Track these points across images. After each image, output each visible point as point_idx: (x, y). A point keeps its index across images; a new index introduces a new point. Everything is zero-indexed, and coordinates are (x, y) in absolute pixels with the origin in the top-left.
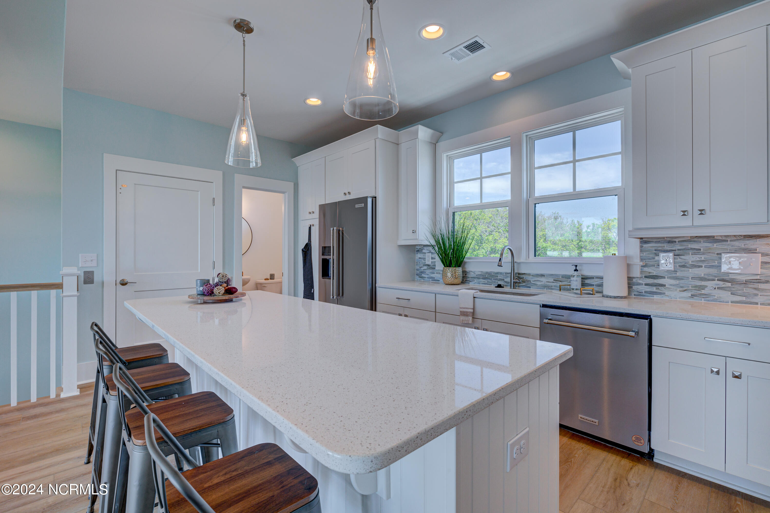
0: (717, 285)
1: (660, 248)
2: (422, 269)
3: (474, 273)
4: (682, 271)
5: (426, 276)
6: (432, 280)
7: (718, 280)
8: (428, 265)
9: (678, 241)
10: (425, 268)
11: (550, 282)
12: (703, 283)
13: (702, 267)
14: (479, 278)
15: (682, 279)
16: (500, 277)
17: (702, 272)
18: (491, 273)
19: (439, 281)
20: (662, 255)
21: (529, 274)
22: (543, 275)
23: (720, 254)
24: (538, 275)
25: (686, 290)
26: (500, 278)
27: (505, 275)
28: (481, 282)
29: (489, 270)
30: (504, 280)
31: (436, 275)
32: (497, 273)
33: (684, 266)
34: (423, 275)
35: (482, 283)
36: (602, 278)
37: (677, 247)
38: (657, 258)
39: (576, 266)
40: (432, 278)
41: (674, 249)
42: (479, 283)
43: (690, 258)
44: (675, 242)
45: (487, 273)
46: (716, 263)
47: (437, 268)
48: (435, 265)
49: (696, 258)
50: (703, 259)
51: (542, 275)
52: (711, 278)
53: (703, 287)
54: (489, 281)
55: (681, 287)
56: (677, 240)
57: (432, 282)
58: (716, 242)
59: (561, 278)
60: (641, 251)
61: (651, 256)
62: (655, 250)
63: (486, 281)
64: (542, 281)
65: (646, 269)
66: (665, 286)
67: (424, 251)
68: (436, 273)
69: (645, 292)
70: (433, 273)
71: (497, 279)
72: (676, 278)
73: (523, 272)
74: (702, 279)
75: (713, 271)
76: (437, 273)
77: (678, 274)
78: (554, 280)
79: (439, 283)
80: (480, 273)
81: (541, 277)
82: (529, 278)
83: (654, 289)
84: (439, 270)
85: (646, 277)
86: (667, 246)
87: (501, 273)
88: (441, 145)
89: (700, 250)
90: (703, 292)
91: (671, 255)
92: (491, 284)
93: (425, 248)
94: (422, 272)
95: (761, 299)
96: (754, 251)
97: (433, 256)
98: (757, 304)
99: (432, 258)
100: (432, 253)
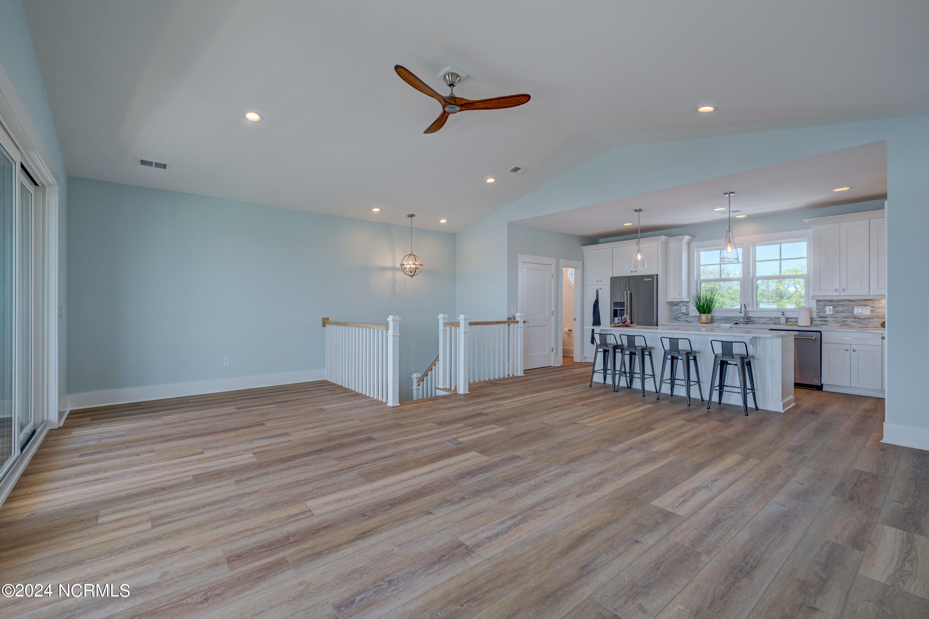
0: (852, 320)
1: (826, 304)
2: (678, 315)
3: (718, 317)
4: (836, 314)
5: (682, 320)
6: (686, 322)
7: (853, 318)
8: (684, 313)
10: (681, 315)
12: (846, 319)
13: (845, 312)
14: (721, 320)
15: (836, 318)
17: (845, 314)
18: (730, 317)
19: (692, 322)
20: (827, 307)
21: (754, 317)
23: (853, 307)
24: (760, 318)
25: (838, 323)
29: (728, 315)
30: (739, 321)
32: (734, 317)
33: (837, 312)
34: (679, 319)
35: (723, 322)
36: (797, 318)
37: (834, 303)
38: (824, 309)
39: (783, 313)
40: (686, 320)
41: (833, 304)
42: (721, 323)
43: (840, 309)
46: (852, 311)
47: (691, 314)
48: (689, 313)
49: (843, 308)
50: (846, 309)
51: (762, 318)
52: (849, 317)
53: (846, 321)
54: (728, 321)
55: (836, 321)
56: (834, 301)
58: (852, 302)
60: (817, 305)
61: (822, 307)
62: (824, 305)
65: (819, 314)
66: (828, 321)
67: (680, 305)
68: (689, 317)
69: (819, 324)
70: (687, 318)
72: (834, 318)
73: (751, 316)
74: (845, 318)
75: (850, 314)
77: (835, 316)
80: (721, 317)
82: (754, 319)
83: (823, 323)
84: (692, 316)
85: (819, 317)
86: (829, 303)
87: (736, 317)
88: (693, 244)
89: (845, 305)
90: (846, 323)
91: (831, 307)
92: (729, 323)
93: (681, 303)
94: (678, 317)
95: (870, 325)
96: (867, 306)
97: (687, 308)
98: (869, 327)
99: (686, 309)
100: (686, 306)
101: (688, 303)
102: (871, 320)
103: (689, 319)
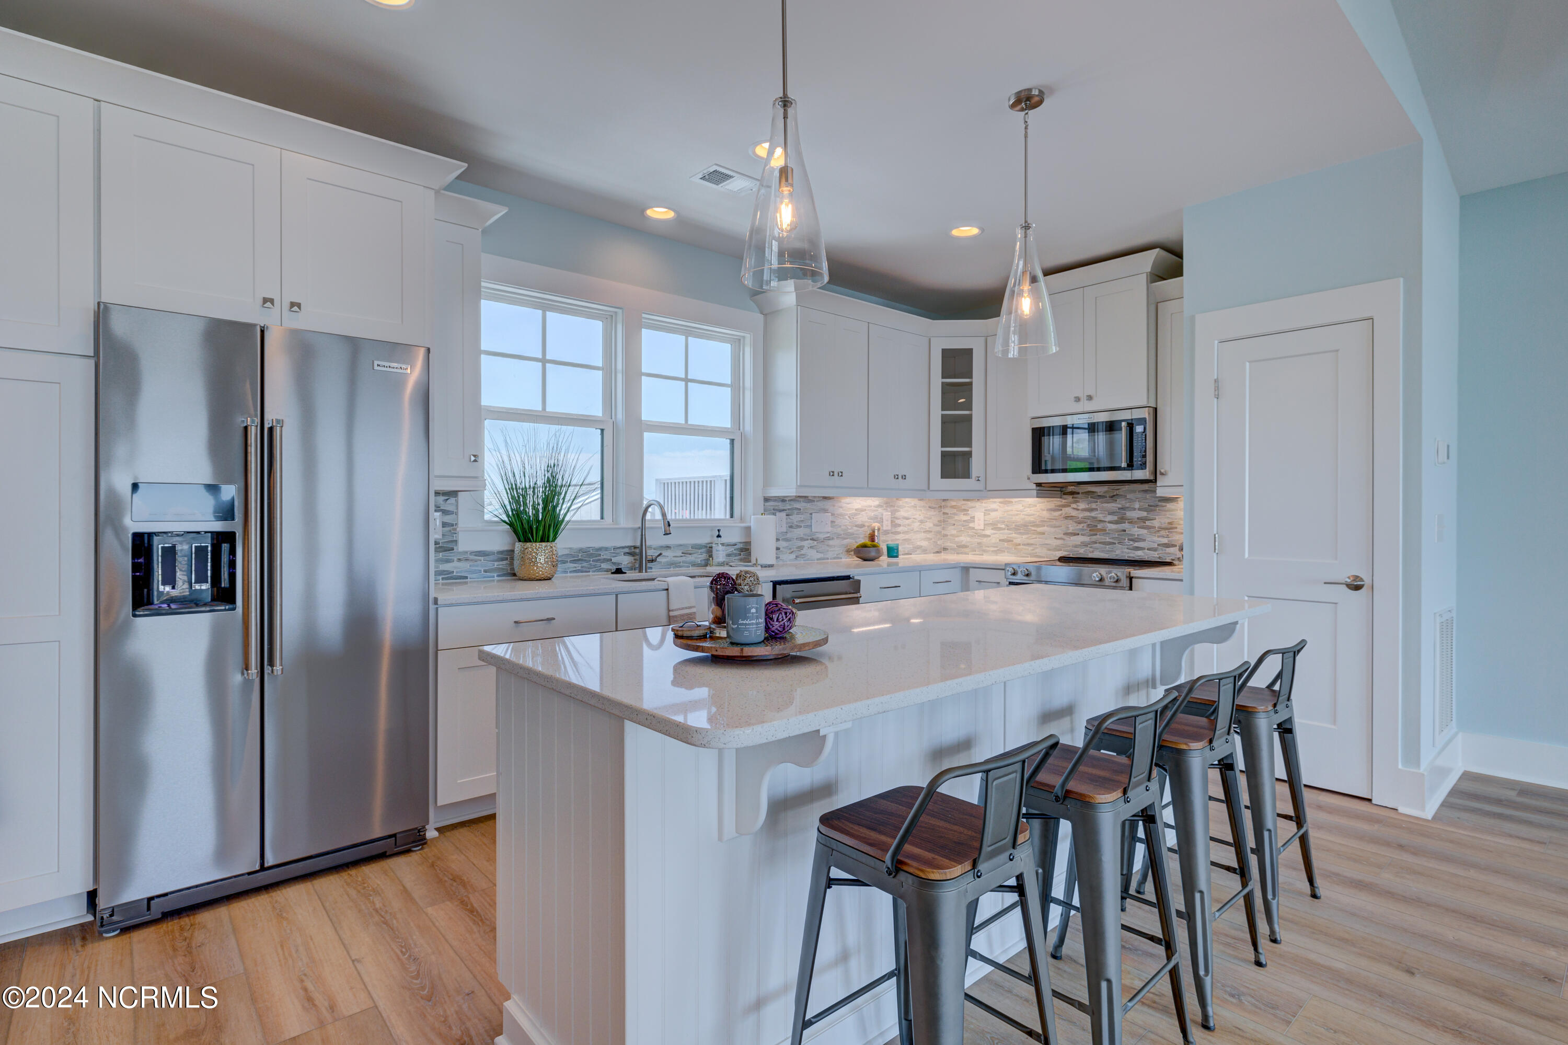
0: (810, 544)
1: (776, 508)
4: (791, 532)
6: (443, 579)
7: (811, 540)
9: (789, 500)
11: (677, 557)
13: (801, 527)
15: (790, 541)
16: (605, 555)
18: (588, 549)
19: (466, 578)
20: (777, 514)
22: (669, 547)
23: (811, 514)
24: (662, 548)
25: (792, 552)
26: (605, 557)
27: (612, 551)
28: (568, 568)
29: (584, 545)
30: (611, 560)
31: (456, 564)
32: (600, 549)
33: (791, 527)
35: (571, 570)
37: (787, 506)
39: (719, 531)
41: (785, 508)
42: (566, 572)
43: (795, 518)
44: (786, 500)
45: (581, 550)
46: (809, 524)
48: (456, 541)
49: (798, 517)
50: (802, 519)
52: (807, 537)
53: (801, 548)
54: (585, 564)
55: (790, 549)
56: (787, 499)
57: (443, 584)
58: (809, 502)
59: (690, 549)
60: (764, 510)
62: (774, 509)
63: (578, 566)
64: (668, 557)
68: (455, 559)
70: (448, 561)
71: (599, 560)
72: (787, 540)
74: (802, 539)
75: (807, 531)
76: (459, 560)
77: (789, 536)
78: (682, 553)
79: (466, 583)
80: (567, 552)
81: (667, 550)
84: (466, 552)
86: (781, 505)
87: (606, 549)
89: (800, 509)
90: (803, 552)
91: (783, 514)
92: (588, 570)
95: (830, 555)
96: (825, 511)
97: (448, 519)
98: (828, 559)
99: (444, 525)
100: (445, 512)
101: (452, 500)
102: (831, 542)
103: (455, 567)
